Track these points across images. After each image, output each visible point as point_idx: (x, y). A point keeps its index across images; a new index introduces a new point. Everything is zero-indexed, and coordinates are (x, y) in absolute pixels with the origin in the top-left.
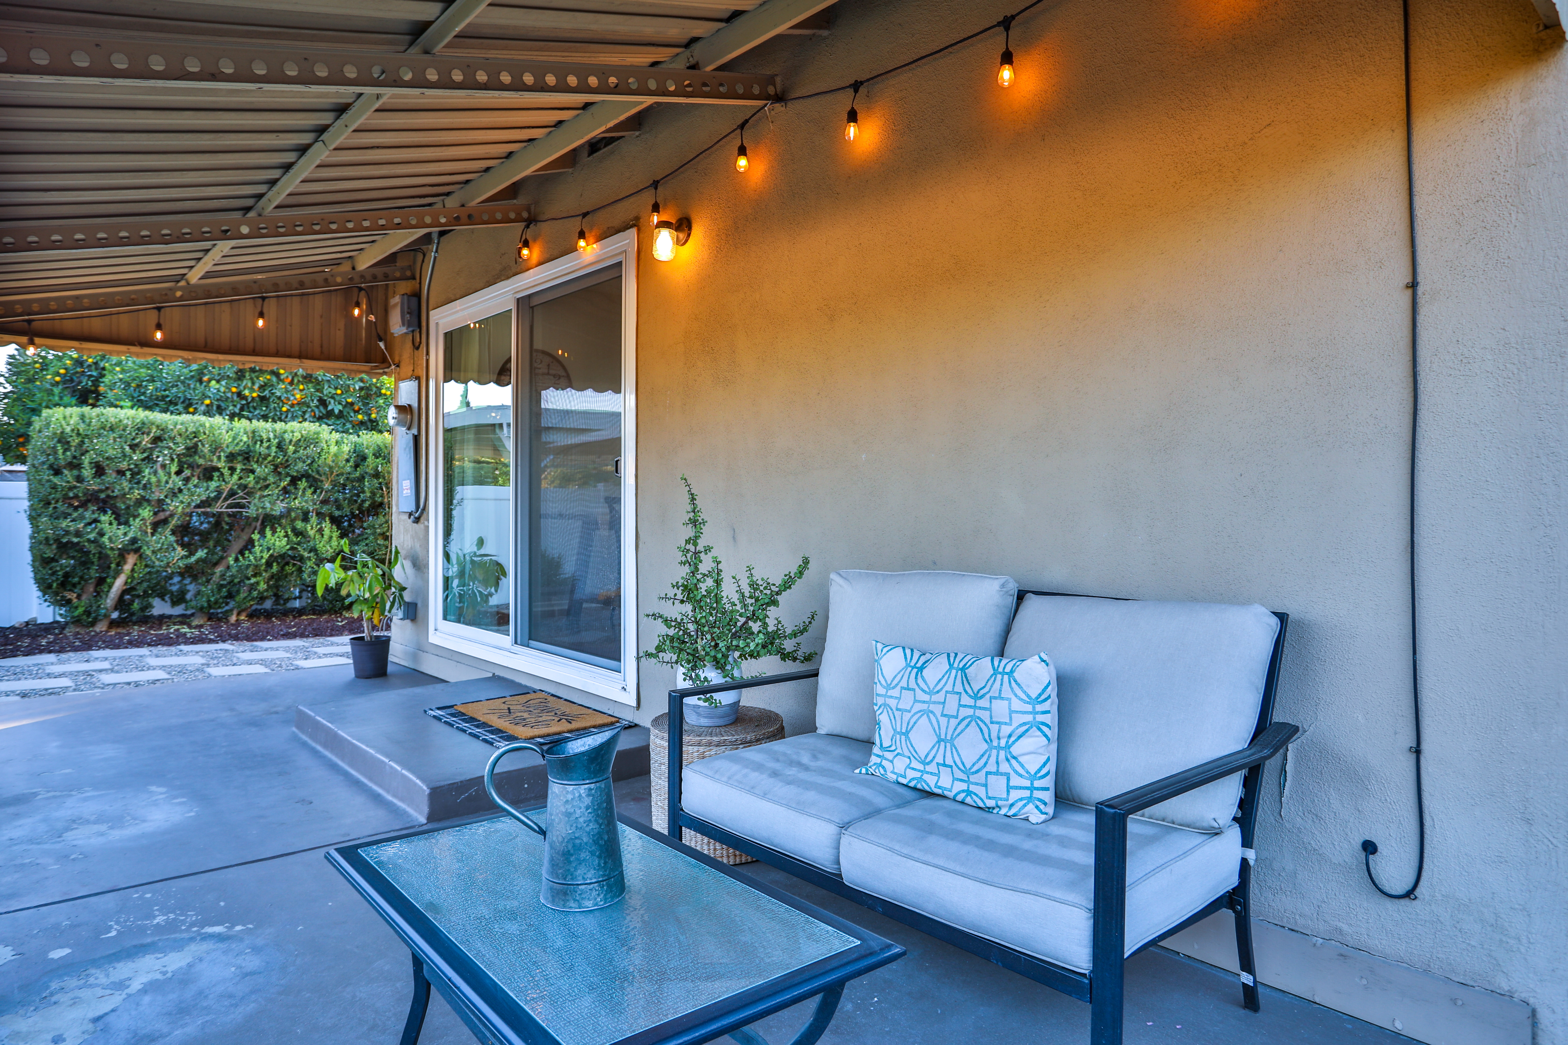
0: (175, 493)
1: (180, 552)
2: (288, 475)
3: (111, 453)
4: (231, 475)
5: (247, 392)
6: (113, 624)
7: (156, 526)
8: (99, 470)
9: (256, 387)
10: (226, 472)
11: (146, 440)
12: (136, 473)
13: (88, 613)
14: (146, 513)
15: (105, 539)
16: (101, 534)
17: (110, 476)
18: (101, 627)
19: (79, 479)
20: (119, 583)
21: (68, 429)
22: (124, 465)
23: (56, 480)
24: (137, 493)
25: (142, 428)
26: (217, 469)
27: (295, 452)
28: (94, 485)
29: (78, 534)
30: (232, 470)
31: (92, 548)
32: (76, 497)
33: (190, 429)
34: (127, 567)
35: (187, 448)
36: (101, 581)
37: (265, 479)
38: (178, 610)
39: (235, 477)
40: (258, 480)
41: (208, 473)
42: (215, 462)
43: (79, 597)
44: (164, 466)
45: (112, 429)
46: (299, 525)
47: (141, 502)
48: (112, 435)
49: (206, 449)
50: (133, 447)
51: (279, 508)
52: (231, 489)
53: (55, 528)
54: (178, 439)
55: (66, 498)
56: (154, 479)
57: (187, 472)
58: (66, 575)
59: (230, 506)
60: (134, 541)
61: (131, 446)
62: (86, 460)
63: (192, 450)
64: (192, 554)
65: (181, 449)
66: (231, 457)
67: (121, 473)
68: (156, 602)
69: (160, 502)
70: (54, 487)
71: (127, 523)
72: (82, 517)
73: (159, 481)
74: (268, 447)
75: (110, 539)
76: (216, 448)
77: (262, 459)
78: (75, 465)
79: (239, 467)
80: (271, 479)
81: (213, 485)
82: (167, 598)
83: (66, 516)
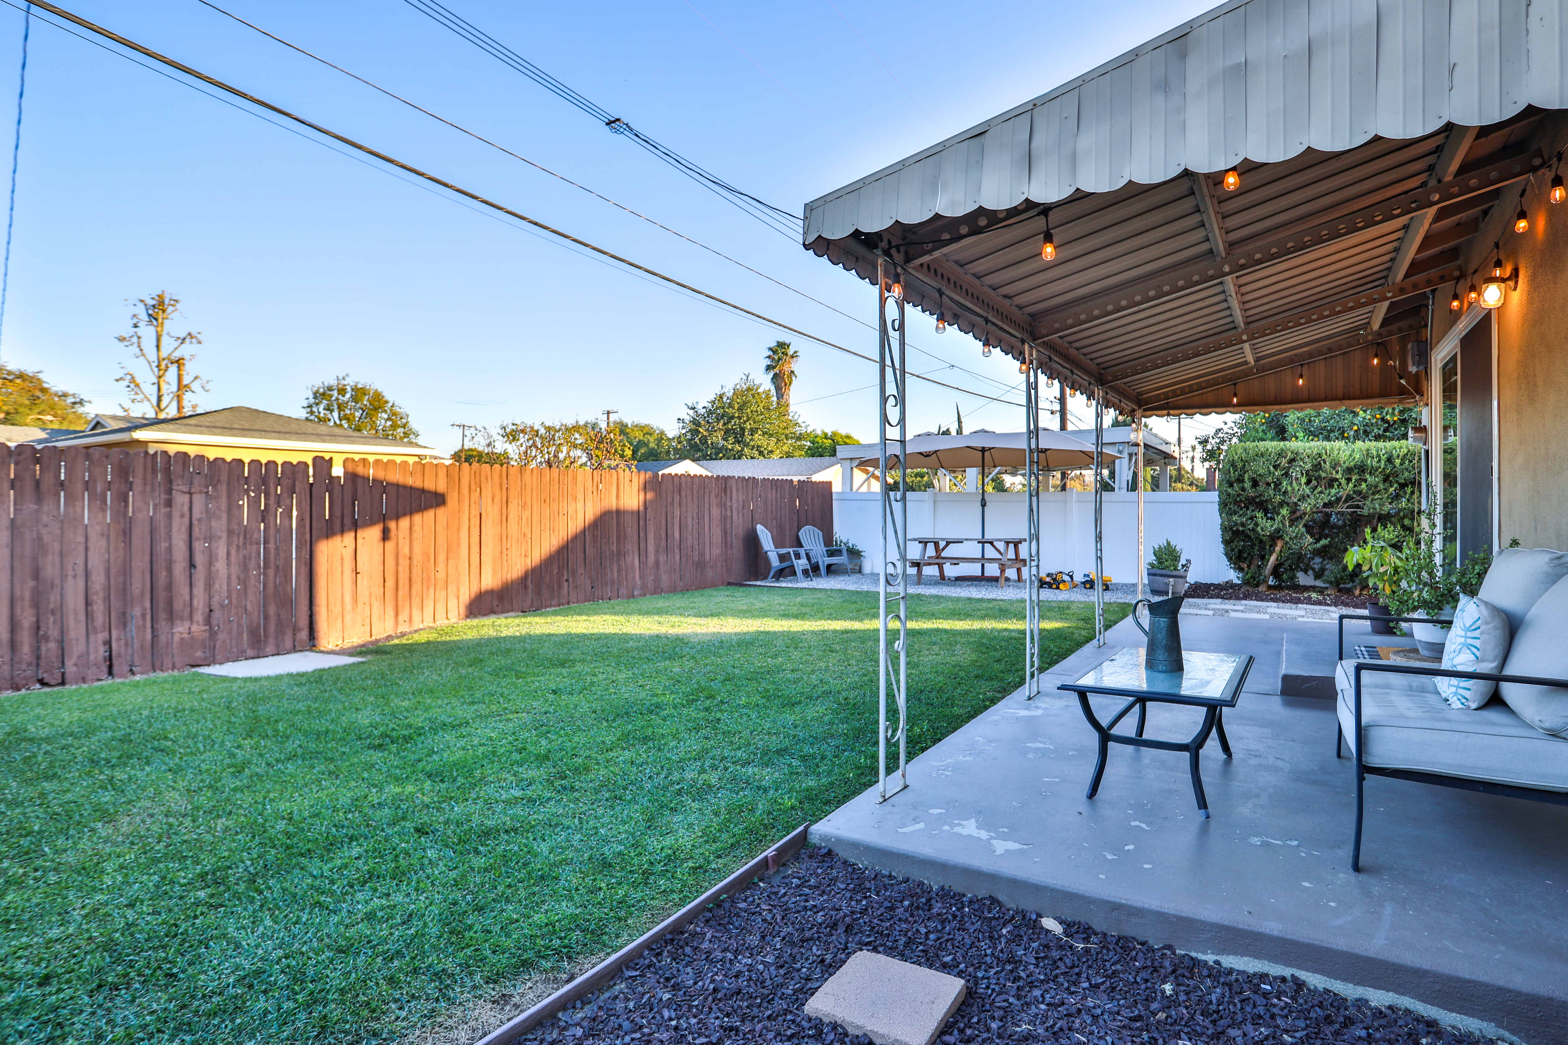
0: (1303, 498)
1: (1309, 539)
2: (1397, 482)
3: (1261, 471)
4: (1348, 484)
5: (1388, 417)
6: (1270, 587)
7: (1292, 522)
8: (1255, 484)
9: (1396, 412)
10: (1343, 481)
11: (1284, 462)
12: (1278, 485)
13: (1253, 577)
14: (1284, 511)
15: (1259, 529)
16: (1257, 525)
17: (1262, 488)
18: (1263, 588)
19: (1243, 489)
20: (1273, 558)
21: (1236, 458)
22: (1270, 479)
23: (1229, 490)
24: (1278, 498)
25: (1281, 454)
26: (1336, 480)
27: (1401, 464)
28: (1251, 493)
29: (1243, 525)
30: (1349, 480)
31: (1252, 534)
32: (1241, 501)
33: (1315, 452)
34: (1278, 549)
35: (1313, 466)
36: (1262, 558)
37: (1376, 487)
38: (1319, 583)
39: (1351, 485)
40: (1369, 487)
41: (1331, 482)
42: (1334, 475)
43: (1249, 567)
44: (1297, 479)
45: (1262, 455)
46: (1407, 522)
47: (1282, 504)
48: (1262, 460)
49: (1328, 466)
50: (1275, 467)
51: (1387, 508)
52: (1348, 495)
53: (1229, 521)
54: (1307, 460)
55: (1236, 502)
56: (1289, 488)
57: (1314, 482)
58: (1240, 552)
59: (1348, 507)
60: (1278, 530)
61: (1274, 467)
62: (1246, 477)
63: (1317, 467)
64: (1318, 541)
65: (1308, 466)
66: (1349, 470)
67: (1268, 484)
68: (1300, 575)
69: (1296, 504)
70: (1229, 495)
71: (1273, 519)
72: (1244, 515)
73: (1293, 489)
74: (1379, 461)
75: (1262, 529)
76: (1335, 465)
77: (1373, 471)
78: (1240, 480)
79: (1354, 478)
80: (1381, 486)
81: (1333, 491)
82: (1310, 572)
83: (1235, 513)
